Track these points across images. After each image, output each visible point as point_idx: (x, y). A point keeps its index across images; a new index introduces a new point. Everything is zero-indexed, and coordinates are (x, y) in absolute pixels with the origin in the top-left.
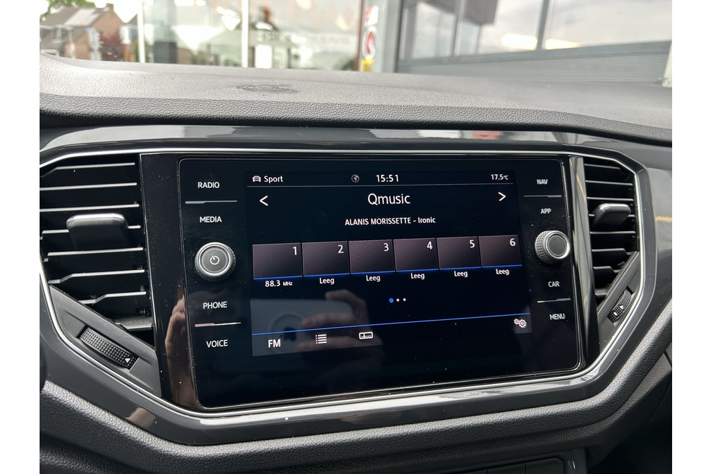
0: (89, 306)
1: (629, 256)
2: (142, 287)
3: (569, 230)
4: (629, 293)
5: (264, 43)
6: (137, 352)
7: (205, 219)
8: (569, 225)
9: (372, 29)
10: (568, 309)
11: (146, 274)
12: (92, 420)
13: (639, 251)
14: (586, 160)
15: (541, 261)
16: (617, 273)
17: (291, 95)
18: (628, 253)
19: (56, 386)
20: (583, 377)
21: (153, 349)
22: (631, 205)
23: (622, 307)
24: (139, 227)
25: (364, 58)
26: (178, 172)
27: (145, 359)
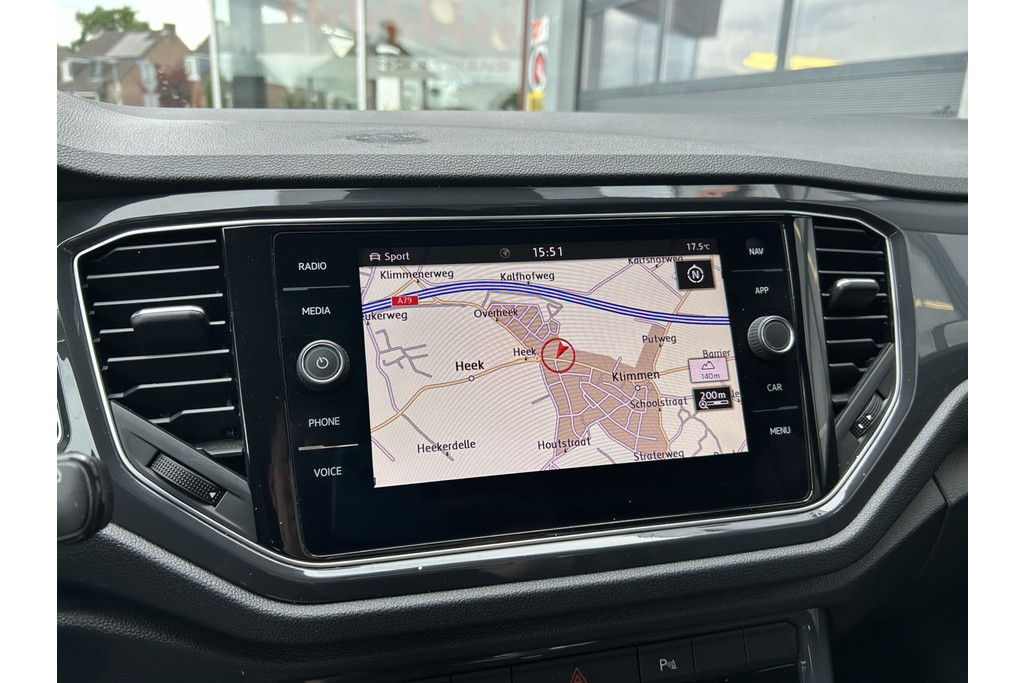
0: (160, 426)
1: (880, 349)
2: (229, 401)
4: (879, 399)
5: (388, 74)
6: (224, 484)
7: (309, 311)
8: (794, 308)
9: (542, 49)
10: (794, 420)
11: (233, 384)
13: (893, 342)
14: (817, 221)
15: (755, 356)
16: (864, 373)
17: (419, 145)
18: (879, 346)
19: (121, 529)
20: (815, 512)
21: (245, 480)
22: (882, 280)
23: (869, 417)
24: (223, 322)
25: (531, 91)
26: (273, 249)
27: (236, 493)
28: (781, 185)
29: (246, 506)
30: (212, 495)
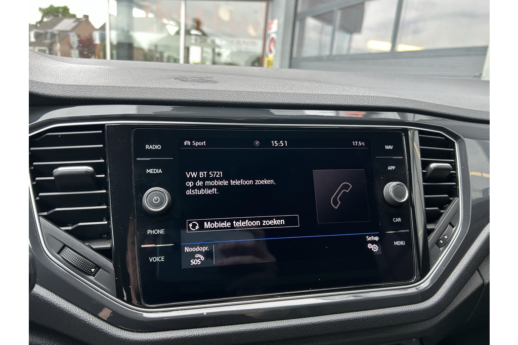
0: (67, 231)
1: (452, 200)
2: (105, 218)
3: (408, 181)
4: (451, 227)
5: (195, 44)
6: (100, 265)
7: (150, 171)
8: (408, 178)
9: (274, 36)
10: (407, 237)
11: (107, 209)
12: (66, 313)
13: (458, 197)
14: (420, 132)
15: (387, 203)
16: (443, 213)
17: (213, 85)
18: (451, 199)
19: (42, 288)
20: (418, 287)
21: (111, 262)
22: (453, 164)
23: (446, 237)
24: (103, 176)
25: (267, 56)
26: (132, 137)
27: (106, 269)
28: (401, 113)
29: (111, 277)
30: (93, 270)
